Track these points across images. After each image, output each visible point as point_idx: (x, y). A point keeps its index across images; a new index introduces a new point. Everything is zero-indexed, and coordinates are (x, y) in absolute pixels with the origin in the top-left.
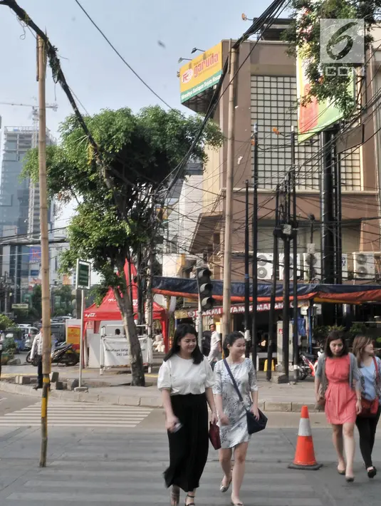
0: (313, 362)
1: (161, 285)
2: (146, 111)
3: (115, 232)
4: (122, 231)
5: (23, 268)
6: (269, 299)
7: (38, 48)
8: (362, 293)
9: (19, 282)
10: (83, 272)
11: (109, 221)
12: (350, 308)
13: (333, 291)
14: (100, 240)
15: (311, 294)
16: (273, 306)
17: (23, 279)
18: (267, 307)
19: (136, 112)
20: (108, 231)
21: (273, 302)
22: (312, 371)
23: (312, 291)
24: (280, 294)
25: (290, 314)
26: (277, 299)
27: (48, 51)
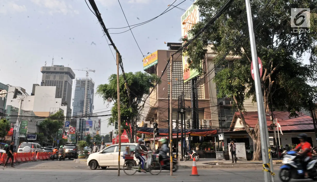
0: (191, 154)
1: (139, 130)
2: (137, 73)
3: (127, 111)
4: (129, 111)
5: (84, 128)
6: (176, 134)
7: (117, 56)
8: (206, 132)
9: (82, 132)
10: (116, 125)
11: (125, 108)
12: (202, 138)
13: (197, 131)
14: (122, 114)
15: (189, 133)
16: (178, 137)
17: (83, 132)
18: (176, 137)
19: (134, 73)
20: (124, 111)
21: (178, 136)
22: (191, 157)
23: (189, 132)
24: (180, 132)
25: (183, 139)
26: (179, 134)
27: (119, 57)
